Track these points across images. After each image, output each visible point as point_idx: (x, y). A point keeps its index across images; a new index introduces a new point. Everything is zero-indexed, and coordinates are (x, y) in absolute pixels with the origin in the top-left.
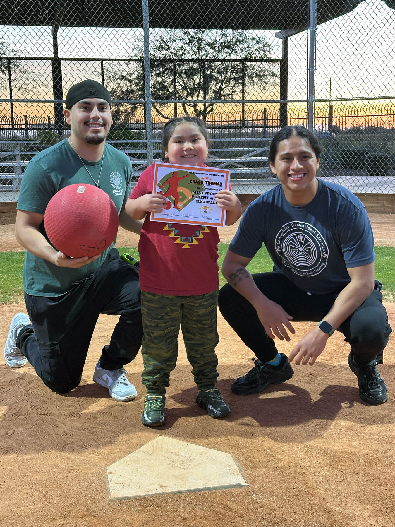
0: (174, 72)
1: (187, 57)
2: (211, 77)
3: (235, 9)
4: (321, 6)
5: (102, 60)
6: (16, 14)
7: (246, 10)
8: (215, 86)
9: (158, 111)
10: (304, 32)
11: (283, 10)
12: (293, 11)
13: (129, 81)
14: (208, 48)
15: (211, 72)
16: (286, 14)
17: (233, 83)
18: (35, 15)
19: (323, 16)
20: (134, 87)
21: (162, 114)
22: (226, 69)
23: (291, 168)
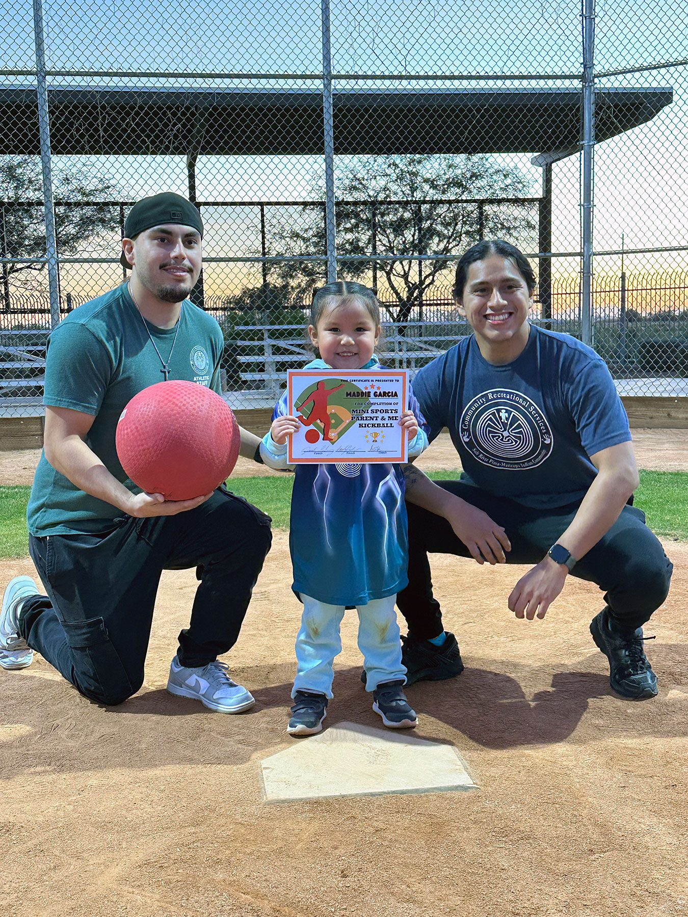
0: (372, 225)
2: (432, 232)
4: (601, 108)
5: (262, 205)
6: (133, 131)
7: (483, 116)
8: (438, 244)
10: (575, 156)
11: (542, 116)
12: (558, 116)
13: (304, 240)
15: (431, 224)
16: (545, 121)
19: (608, 129)
20: (312, 249)
22: (455, 218)
23: (489, 304)
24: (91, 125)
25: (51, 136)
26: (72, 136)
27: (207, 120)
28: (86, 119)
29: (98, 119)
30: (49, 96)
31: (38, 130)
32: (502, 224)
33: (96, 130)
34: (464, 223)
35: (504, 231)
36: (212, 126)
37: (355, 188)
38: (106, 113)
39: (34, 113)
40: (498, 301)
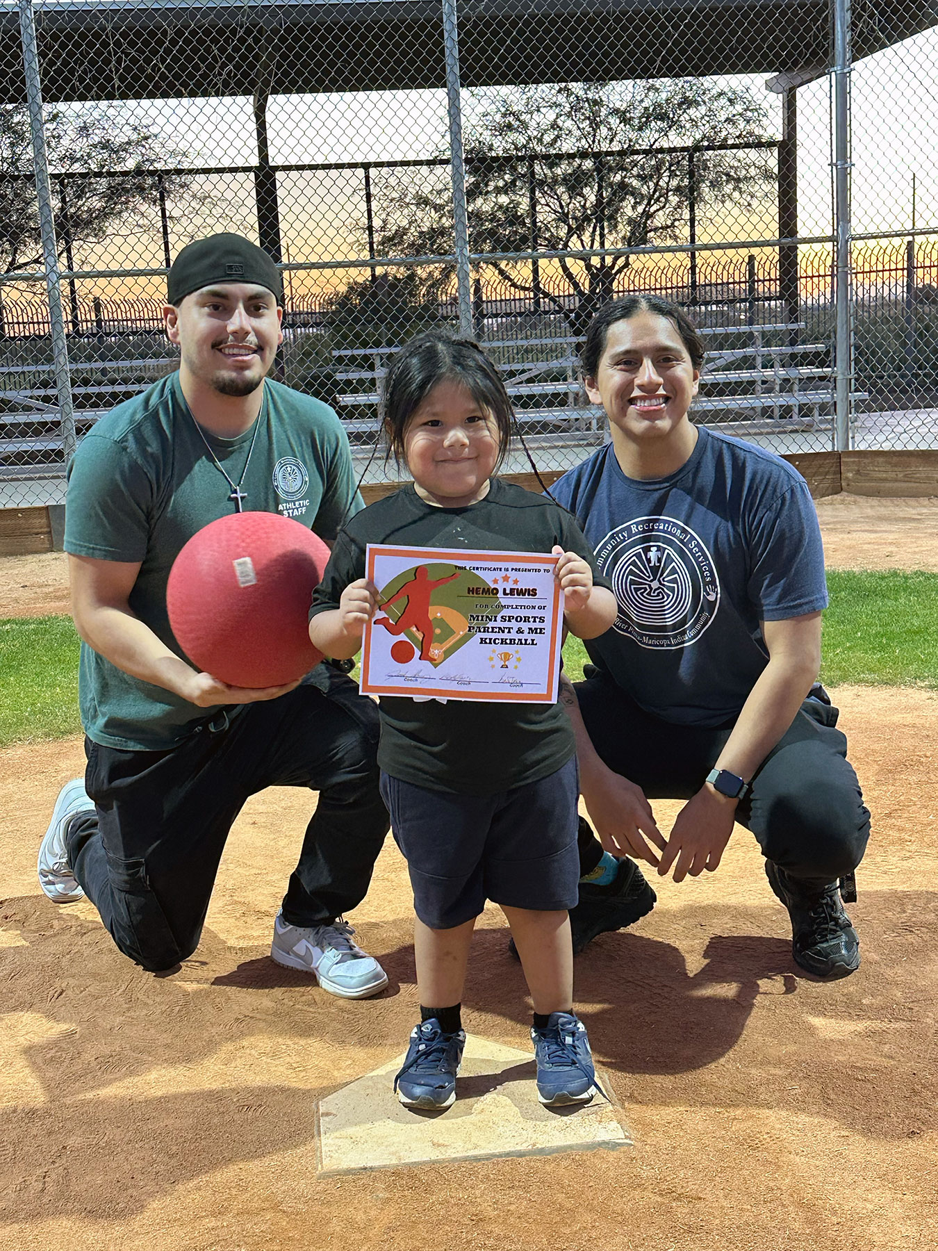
0: (535, 184)
1: (567, 146)
2: (623, 188)
3: (657, 36)
4: (860, 17)
5: (366, 166)
6: (163, 77)
7: (683, 35)
8: (633, 208)
9: (502, 272)
10: (824, 80)
11: (771, 31)
12: (795, 30)
13: (435, 209)
14: (614, 121)
15: (623, 177)
16: (777, 39)
17: (674, 199)
18: (204, 76)
19: (865, 41)
20: (446, 222)
21: (510, 280)
22: (657, 168)
23: (637, 382)
24: (100, 71)
25: (42, 90)
26: (73, 89)
27: (277, 48)
28: (93, 62)
29: (111, 61)
30: (37, 30)
31: (23, 82)
32: (728, 175)
33: (109, 79)
34: (672, 175)
35: (730, 186)
36: (284, 57)
37: (509, 127)
38: (122, 52)
39: (16, 56)
40: (650, 377)
